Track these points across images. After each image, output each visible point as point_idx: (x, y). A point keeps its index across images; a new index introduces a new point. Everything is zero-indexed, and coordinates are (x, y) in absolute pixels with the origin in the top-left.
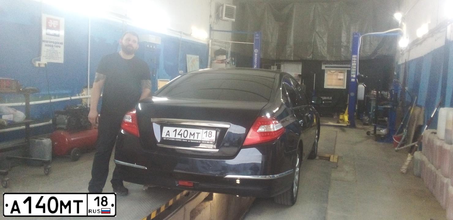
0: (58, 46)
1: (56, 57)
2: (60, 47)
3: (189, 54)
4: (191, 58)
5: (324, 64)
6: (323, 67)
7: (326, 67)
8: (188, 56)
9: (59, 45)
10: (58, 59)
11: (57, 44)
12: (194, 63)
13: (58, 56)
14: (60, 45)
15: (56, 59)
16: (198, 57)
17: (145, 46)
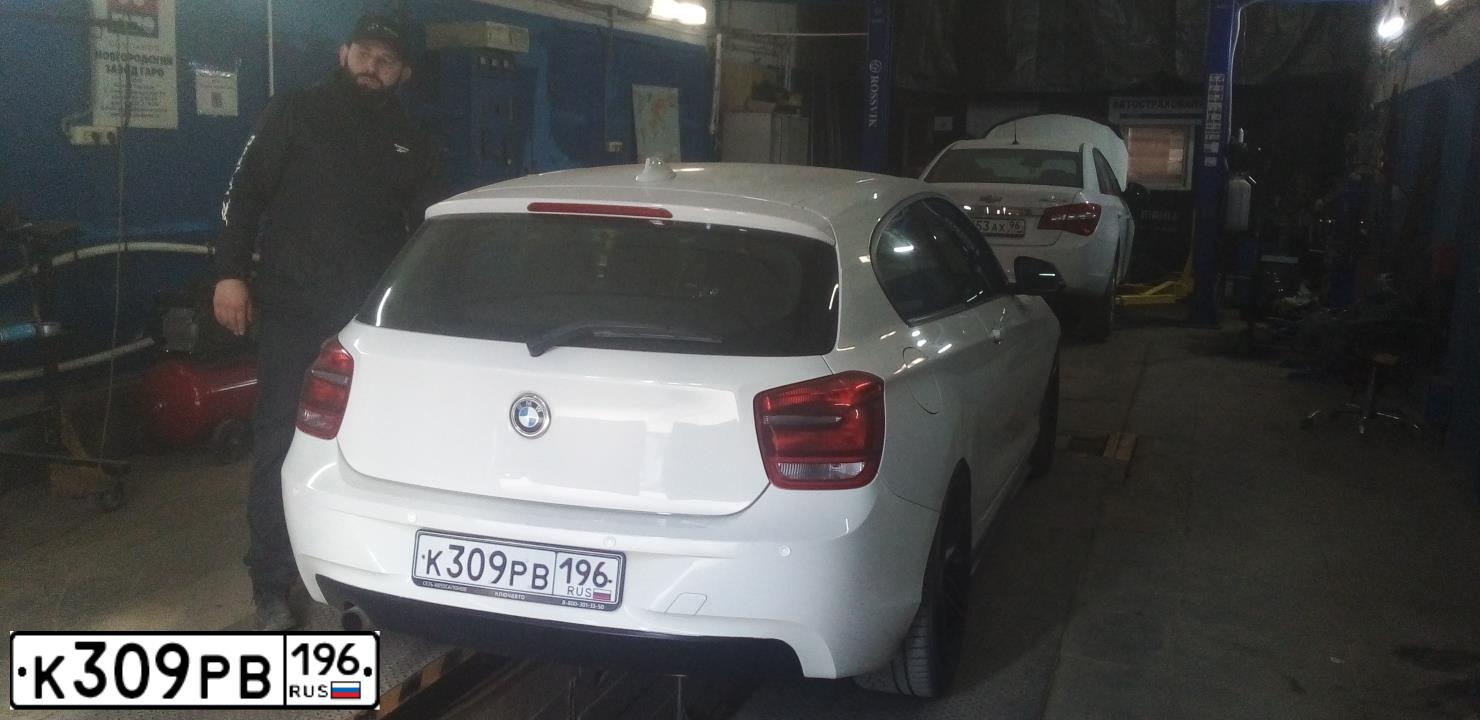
0: (154, 69)
1: (151, 110)
2: (161, 73)
3: (638, 82)
4: (650, 97)
5: (1116, 105)
6: (1113, 117)
7: (1124, 116)
8: (640, 90)
9: (157, 66)
10: (157, 116)
11: (152, 64)
12: (662, 114)
13: (156, 104)
14: (162, 66)
15: (151, 116)
16: (675, 91)
17: (474, 63)
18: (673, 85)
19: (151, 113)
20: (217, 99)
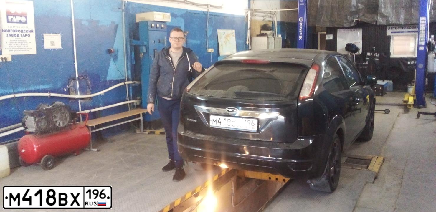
0: (26, 35)
1: (26, 48)
2: (29, 36)
3: (220, 29)
4: (224, 33)
5: (389, 29)
6: (389, 33)
7: (392, 32)
8: (220, 32)
9: (27, 33)
10: (28, 50)
11: (25, 33)
12: (229, 39)
13: (27, 46)
14: (30, 33)
15: (26, 50)
16: (234, 31)
17: (149, 26)
18: (233, 29)
19: (25, 49)
20: (53, 43)
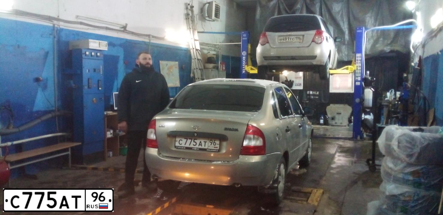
3: (162, 60)
4: (167, 65)
8: (163, 63)
12: (172, 71)
17: (84, 54)
18: (176, 61)
